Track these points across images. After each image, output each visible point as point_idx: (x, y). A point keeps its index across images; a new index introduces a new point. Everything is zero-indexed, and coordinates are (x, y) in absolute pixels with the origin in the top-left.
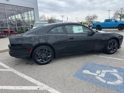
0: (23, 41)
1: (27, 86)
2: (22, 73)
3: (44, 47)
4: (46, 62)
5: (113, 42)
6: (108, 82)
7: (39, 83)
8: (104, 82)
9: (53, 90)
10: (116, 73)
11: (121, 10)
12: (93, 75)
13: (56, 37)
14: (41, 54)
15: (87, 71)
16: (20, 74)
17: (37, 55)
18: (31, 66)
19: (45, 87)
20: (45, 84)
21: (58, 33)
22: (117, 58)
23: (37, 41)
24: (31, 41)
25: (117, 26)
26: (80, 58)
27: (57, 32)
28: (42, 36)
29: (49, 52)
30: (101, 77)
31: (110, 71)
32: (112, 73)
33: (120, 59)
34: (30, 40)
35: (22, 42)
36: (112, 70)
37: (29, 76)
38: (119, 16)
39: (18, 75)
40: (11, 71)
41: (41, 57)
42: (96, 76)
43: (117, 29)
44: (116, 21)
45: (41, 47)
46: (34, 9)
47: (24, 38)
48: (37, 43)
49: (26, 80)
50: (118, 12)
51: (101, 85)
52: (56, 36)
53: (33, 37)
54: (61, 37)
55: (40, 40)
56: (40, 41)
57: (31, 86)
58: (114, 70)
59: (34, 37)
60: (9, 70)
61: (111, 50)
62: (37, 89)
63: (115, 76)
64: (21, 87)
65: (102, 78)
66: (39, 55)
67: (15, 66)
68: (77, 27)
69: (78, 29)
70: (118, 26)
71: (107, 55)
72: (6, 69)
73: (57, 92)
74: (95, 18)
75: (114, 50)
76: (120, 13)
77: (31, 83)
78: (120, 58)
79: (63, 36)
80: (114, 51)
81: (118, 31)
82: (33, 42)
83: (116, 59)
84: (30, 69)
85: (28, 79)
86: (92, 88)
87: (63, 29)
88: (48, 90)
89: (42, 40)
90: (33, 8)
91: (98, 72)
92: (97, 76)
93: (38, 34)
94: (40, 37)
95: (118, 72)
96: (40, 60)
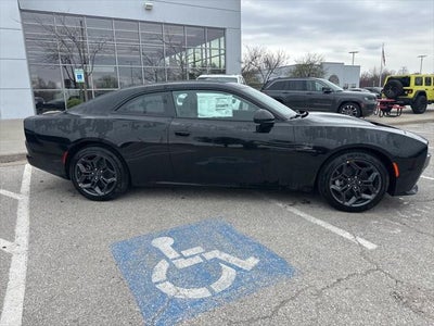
2: (31, 208)
4: (102, 193)
5: (361, 165)
7: (23, 237)
17: (79, 170)
23: (78, 131)
24: (65, 131)
27: (142, 110)
33: (346, 236)
39: (16, 211)
41: (92, 178)
42: (168, 259)
46: (228, 32)
54: (147, 125)
55: (86, 129)
56: (85, 133)
61: (353, 193)
66: (84, 171)
69: (217, 106)
72: (19, 192)
75: (365, 196)
77: (12, 233)
80: (363, 199)
82: (69, 132)
88: (15, 255)
89: (93, 130)
90: (224, 29)
91: (193, 251)
94: (91, 121)
96: (89, 185)
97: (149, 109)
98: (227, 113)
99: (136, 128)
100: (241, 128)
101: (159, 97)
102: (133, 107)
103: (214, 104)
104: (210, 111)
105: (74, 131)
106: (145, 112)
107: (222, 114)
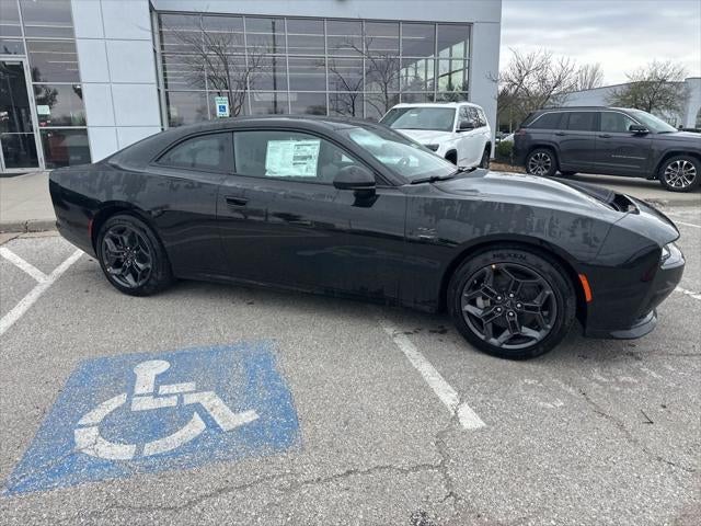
27: (190, 161)
32: (204, 416)
36: (238, 412)
54: (190, 185)
58: (248, 413)
69: (295, 158)
79: (201, 185)
80: (522, 337)
87: (221, 148)
90: (470, 25)
91: (177, 388)
96: (119, 271)
97: (199, 159)
98: (309, 170)
99: (175, 189)
100: (323, 196)
101: (214, 142)
102: (178, 156)
103: (291, 154)
104: (283, 165)
105: (100, 190)
106: (193, 165)
107: (301, 171)
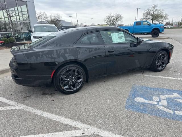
0: (39, 58)
1: (62, 131)
2: (43, 110)
3: (73, 67)
4: (75, 89)
5: (163, 55)
6: (177, 113)
7: (79, 125)
8: (171, 112)
9: (107, 132)
10: (179, 98)
11: (153, 9)
12: (152, 104)
13: (90, 50)
14: (67, 78)
15: (141, 98)
16: (39, 113)
17: (62, 79)
18: (53, 98)
19: (93, 130)
20: (89, 124)
21: (90, 44)
22: (169, 76)
23: (61, 57)
24: (52, 58)
25: (150, 31)
26: (121, 79)
27: (89, 42)
28: (69, 49)
29: (79, 73)
30: (163, 106)
31: (170, 96)
32: (174, 98)
33: (174, 79)
34: (50, 56)
35: (37, 59)
36: (173, 95)
37: (57, 114)
38: (151, 17)
39: (37, 115)
40: (22, 109)
41: (68, 82)
42: (156, 105)
43: (151, 36)
44: (149, 25)
45: (68, 67)
46: (28, 3)
47: (40, 53)
48: (62, 60)
49: (56, 122)
50: (149, 11)
51: (169, 118)
52: (89, 48)
53: (55, 51)
54: (96, 49)
55: (67, 55)
56: (66, 57)
57: (69, 132)
58: (174, 94)
59: (57, 50)
60: (18, 108)
61: (160, 65)
62: (82, 135)
63: (179, 102)
64: (54, 133)
65: (165, 107)
66: (64, 79)
67: (24, 101)
68: (117, 33)
69: (119, 37)
70: (152, 31)
71: (155, 73)
72: (10, 105)
73: (113, 135)
74: (119, 19)
75: (163, 65)
76: (152, 12)
77: (67, 125)
78: (173, 76)
79: (99, 49)
80: (163, 67)
81: (152, 38)
82: (55, 58)
83: (169, 78)
84: (52, 102)
85: (58, 120)
86: (161, 123)
87: (98, 37)
88: (99, 134)
89: (70, 55)
90: (26, 2)
91: (156, 99)
92: (158, 104)
93: (61, 45)
94: (65, 50)
95: (180, 97)
98: (123, 40)
104: (116, 40)
106: (90, 43)
107: (121, 40)
